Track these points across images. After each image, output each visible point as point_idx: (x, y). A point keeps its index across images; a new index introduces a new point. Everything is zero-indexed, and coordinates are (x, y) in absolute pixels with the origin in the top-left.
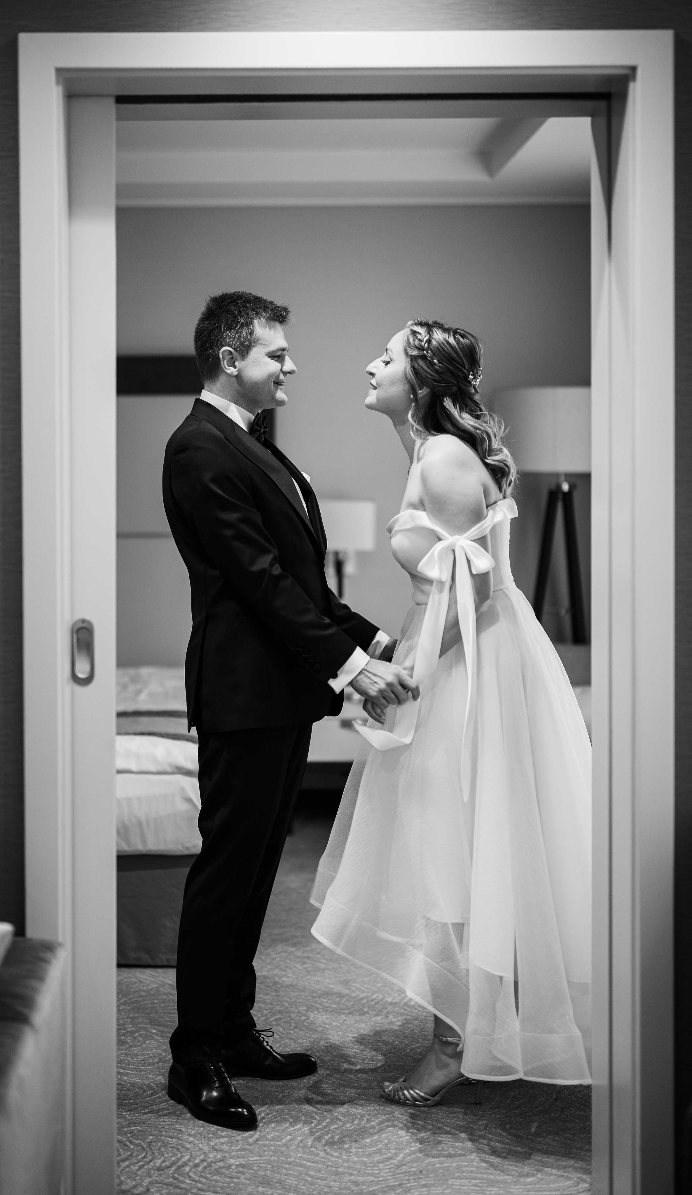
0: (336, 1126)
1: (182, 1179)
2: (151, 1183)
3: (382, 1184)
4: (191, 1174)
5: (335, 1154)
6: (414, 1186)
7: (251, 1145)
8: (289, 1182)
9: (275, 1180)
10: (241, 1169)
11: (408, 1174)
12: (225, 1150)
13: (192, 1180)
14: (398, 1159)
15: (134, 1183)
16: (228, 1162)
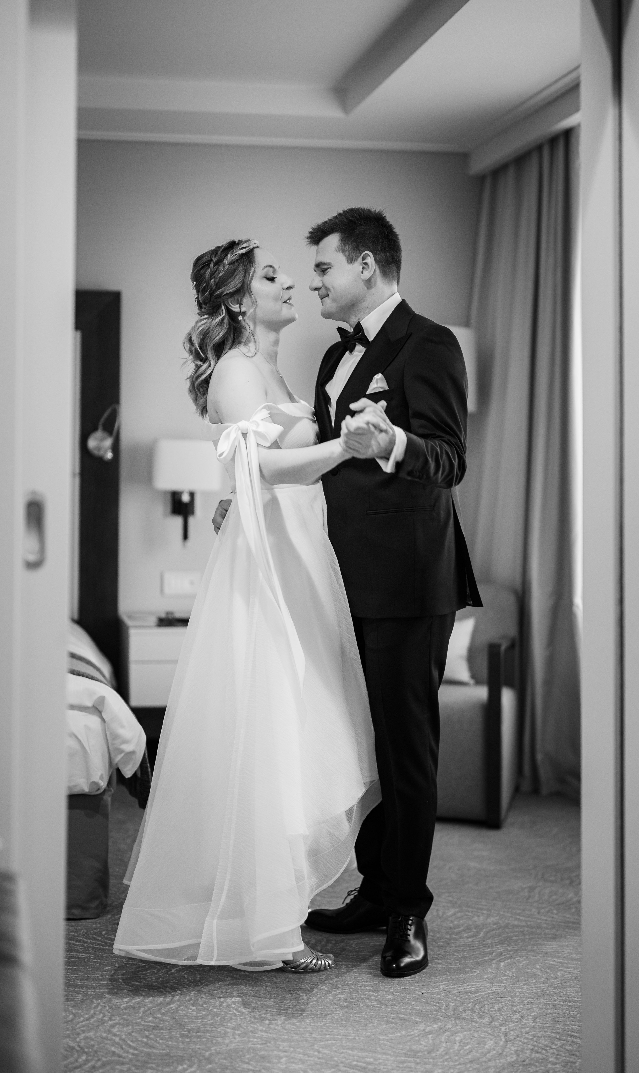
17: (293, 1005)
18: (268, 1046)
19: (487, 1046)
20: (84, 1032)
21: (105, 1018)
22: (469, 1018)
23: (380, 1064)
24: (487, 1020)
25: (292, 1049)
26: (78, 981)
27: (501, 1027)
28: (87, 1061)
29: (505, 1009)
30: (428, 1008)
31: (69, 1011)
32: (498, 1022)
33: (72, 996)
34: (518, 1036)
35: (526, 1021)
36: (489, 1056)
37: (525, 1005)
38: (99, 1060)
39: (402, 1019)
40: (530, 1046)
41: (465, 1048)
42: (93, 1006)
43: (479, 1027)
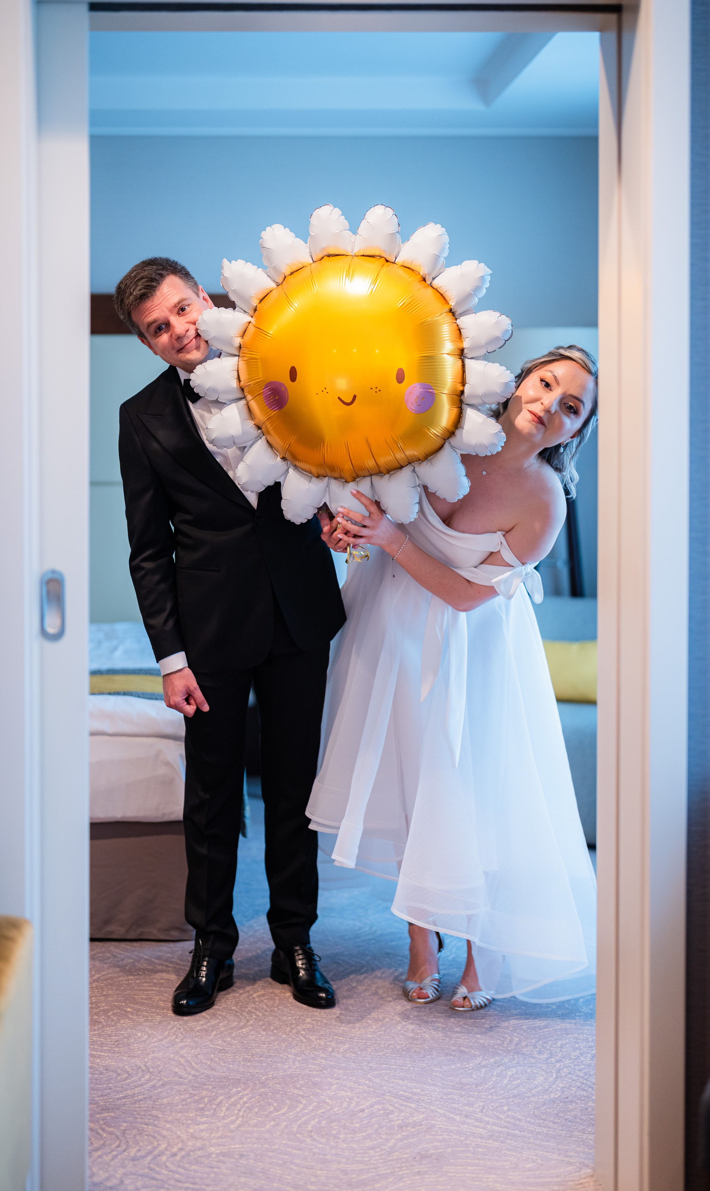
0: (323, 1110)
1: (158, 1169)
2: (125, 1175)
3: (372, 1172)
4: (168, 1164)
5: (322, 1140)
6: (406, 1174)
7: (232, 1131)
8: (273, 1172)
9: (258, 1170)
10: (222, 1158)
11: (400, 1161)
12: (205, 1137)
13: (170, 1171)
14: (390, 1144)
15: (107, 1175)
16: (208, 1150)
17: (360, 1034)
18: (323, 1073)
19: (536, 1082)
20: (153, 1052)
21: (177, 1040)
22: (529, 1053)
23: (425, 1095)
24: (544, 1056)
25: (345, 1077)
26: (161, 1002)
27: (556, 1064)
28: (149, 1080)
29: (567, 1045)
30: (491, 1042)
31: (145, 1032)
32: (556, 1058)
33: (152, 1017)
34: (570, 1073)
35: (583, 1059)
36: (534, 1091)
37: (588, 1042)
38: (159, 1080)
39: (462, 1052)
40: (578, 1084)
41: (513, 1083)
42: (169, 1028)
43: (534, 1063)
